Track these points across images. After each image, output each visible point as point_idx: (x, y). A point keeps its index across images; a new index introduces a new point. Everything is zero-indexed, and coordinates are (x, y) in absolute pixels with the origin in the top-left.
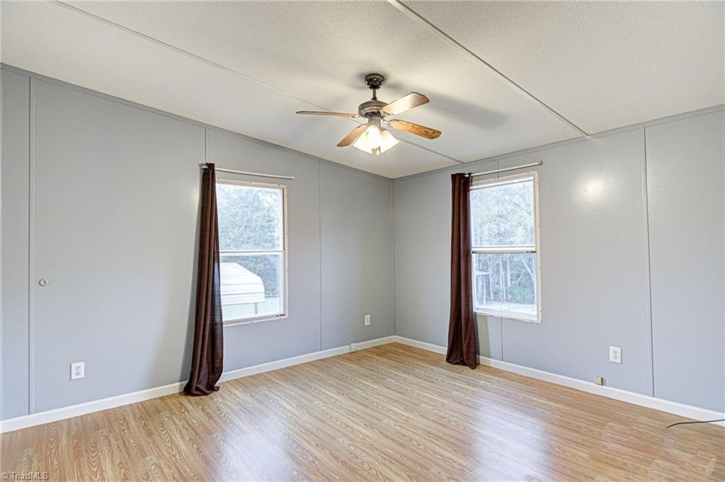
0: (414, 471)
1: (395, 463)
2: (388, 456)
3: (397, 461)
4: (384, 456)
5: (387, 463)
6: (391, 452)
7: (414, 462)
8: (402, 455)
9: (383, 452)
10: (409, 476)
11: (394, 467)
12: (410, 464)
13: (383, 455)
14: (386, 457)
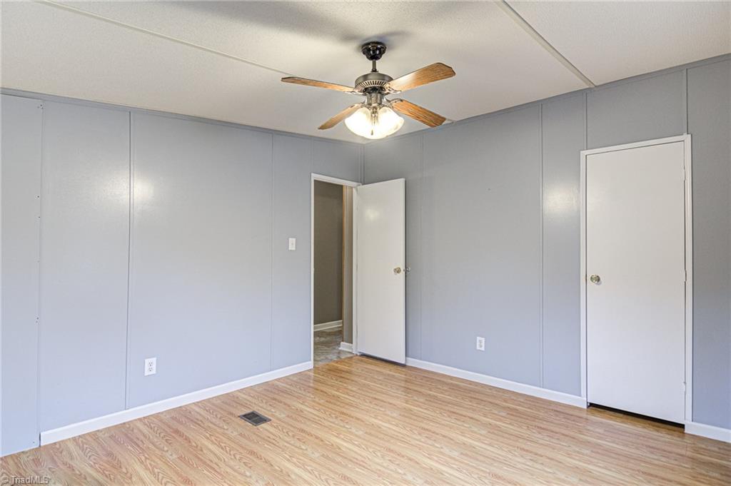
0: (335, 453)
1: (352, 459)
2: (360, 465)
3: (351, 460)
4: (364, 464)
5: (359, 458)
6: (357, 469)
7: (333, 461)
8: (346, 466)
9: (367, 468)
10: (340, 449)
11: (354, 455)
12: (339, 459)
13: (366, 465)
14: (361, 463)
